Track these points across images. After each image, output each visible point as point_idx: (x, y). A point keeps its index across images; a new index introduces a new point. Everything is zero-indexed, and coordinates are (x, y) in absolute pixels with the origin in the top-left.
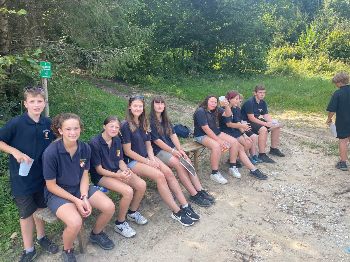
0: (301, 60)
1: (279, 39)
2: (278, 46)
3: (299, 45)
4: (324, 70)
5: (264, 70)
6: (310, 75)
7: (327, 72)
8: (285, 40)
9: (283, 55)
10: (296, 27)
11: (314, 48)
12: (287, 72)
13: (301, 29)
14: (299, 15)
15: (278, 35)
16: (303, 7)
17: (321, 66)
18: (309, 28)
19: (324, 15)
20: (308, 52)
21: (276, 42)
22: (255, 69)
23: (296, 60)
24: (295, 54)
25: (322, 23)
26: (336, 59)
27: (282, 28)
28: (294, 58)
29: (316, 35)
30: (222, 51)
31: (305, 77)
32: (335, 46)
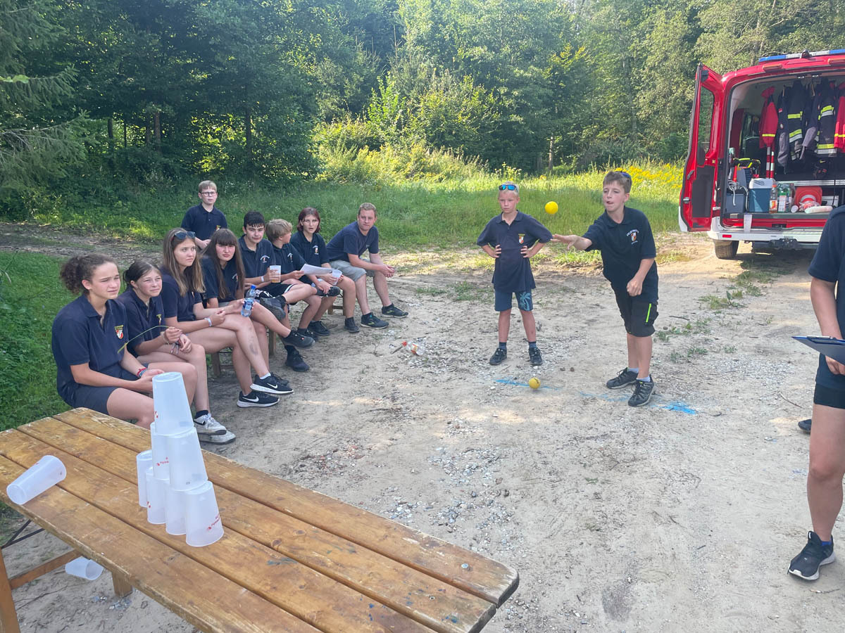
0: (379, 150)
1: (330, 106)
2: (328, 120)
3: (370, 120)
4: (423, 171)
5: (315, 172)
6: (401, 183)
7: (428, 174)
8: (341, 107)
9: (343, 139)
10: (358, 80)
11: (399, 127)
12: (360, 176)
13: (369, 87)
14: (361, 58)
15: (326, 97)
16: (366, 38)
17: (416, 162)
18: (386, 85)
19: (408, 60)
20: (389, 134)
21: (323, 111)
22: (294, 169)
23: (370, 150)
24: (366, 138)
25: (406, 75)
26: (439, 148)
27: (332, 82)
28: (366, 146)
29: (399, 100)
30: (214, 128)
31: (394, 185)
32: (435, 124)
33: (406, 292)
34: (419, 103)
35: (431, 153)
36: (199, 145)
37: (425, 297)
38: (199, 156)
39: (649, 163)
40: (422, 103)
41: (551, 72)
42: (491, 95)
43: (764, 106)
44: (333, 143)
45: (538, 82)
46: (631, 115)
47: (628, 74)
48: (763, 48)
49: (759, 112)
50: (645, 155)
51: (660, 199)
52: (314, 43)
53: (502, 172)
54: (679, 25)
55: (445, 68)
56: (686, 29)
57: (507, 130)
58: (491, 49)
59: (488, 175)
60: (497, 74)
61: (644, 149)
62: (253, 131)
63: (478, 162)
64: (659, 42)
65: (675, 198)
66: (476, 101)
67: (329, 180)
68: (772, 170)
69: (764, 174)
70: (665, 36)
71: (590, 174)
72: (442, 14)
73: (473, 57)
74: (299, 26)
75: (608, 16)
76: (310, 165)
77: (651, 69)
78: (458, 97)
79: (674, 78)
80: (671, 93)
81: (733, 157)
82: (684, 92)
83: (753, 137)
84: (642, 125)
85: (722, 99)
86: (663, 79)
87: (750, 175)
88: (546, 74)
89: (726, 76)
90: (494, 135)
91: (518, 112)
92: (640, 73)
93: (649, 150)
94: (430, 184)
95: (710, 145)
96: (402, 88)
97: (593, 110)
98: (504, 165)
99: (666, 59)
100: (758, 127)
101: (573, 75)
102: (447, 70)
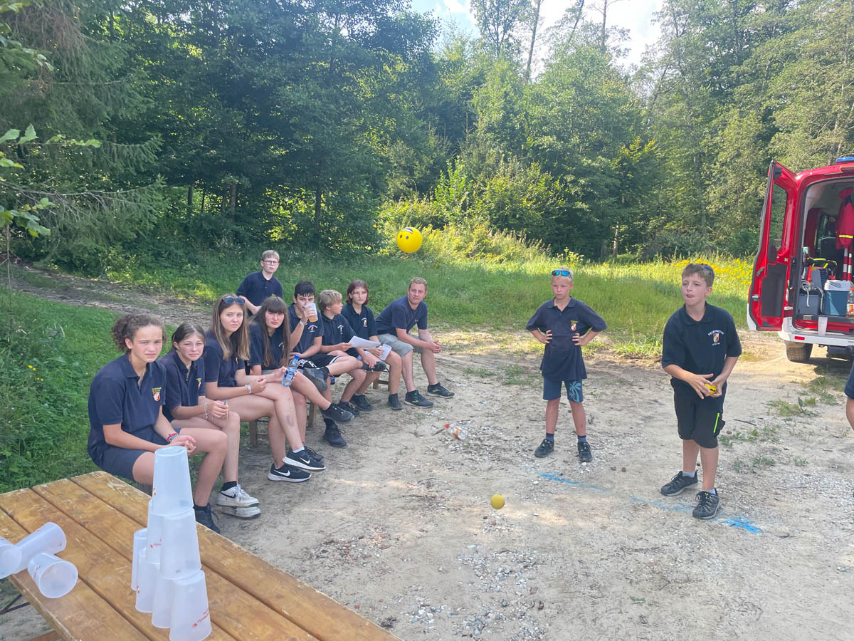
0: (442, 229)
1: (399, 185)
2: (396, 198)
3: (436, 200)
4: (485, 251)
5: (378, 247)
6: (461, 262)
7: (489, 255)
8: (409, 187)
9: (408, 217)
10: (428, 162)
11: (464, 208)
12: (421, 253)
13: (438, 169)
14: (432, 141)
15: (396, 177)
16: (439, 124)
17: (478, 242)
18: (454, 168)
19: (478, 145)
20: (453, 215)
21: (392, 189)
22: (359, 243)
23: (434, 228)
24: (431, 217)
25: (474, 160)
26: (502, 231)
27: (403, 163)
28: (430, 225)
29: (466, 183)
30: (287, 200)
31: (453, 264)
32: (499, 207)
33: (455, 371)
34: (485, 186)
35: (493, 235)
36: (271, 215)
37: (474, 378)
38: (270, 226)
39: (717, 257)
40: (488, 187)
41: (619, 163)
42: (558, 182)
43: (842, 205)
44: (398, 221)
45: (605, 171)
46: (700, 208)
47: (698, 169)
48: (841, 149)
49: (835, 212)
50: (713, 249)
51: (728, 293)
52: (388, 127)
53: (564, 257)
54: (753, 123)
55: (513, 155)
56: (760, 128)
57: (571, 216)
58: (559, 138)
59: (549, 259)
60: (565, 162)
61: (714, 243)
62: (323, 205)
63: (540, 245)
64: (732, 139)
65: (744, 295)
66: (541, 187)
67: (391, 255)
68: (849, 272)
69: (840, 276)
70: (738, 134)
71: (655, 264)
72: (513, 105)
73: (541, 146)
74: (375, 110)
75: (680, 113)
76: (373, 239)
77: (722, 165)
78: (524, 182)
79: (747, 175)
80: (743, 189)
81: (807, 256)
82: (756, 189)
83: (829, 237)
84: (711, 219)
85: (796, 197)
86: (735, 175)
87: (825, 276)
88: (614, 164)
89: (800, 175)
90: (558, 220)
91: (584, 200)
92: (711, 168)
93: (719, 244)
94: (490, 264)
95: (783, 242)
96: (470, 172)
97: (662, 201)
98: (566, 250)
99: (738, 155)
100: (835, 228)
101: (641, 166)
102: (516, 156)
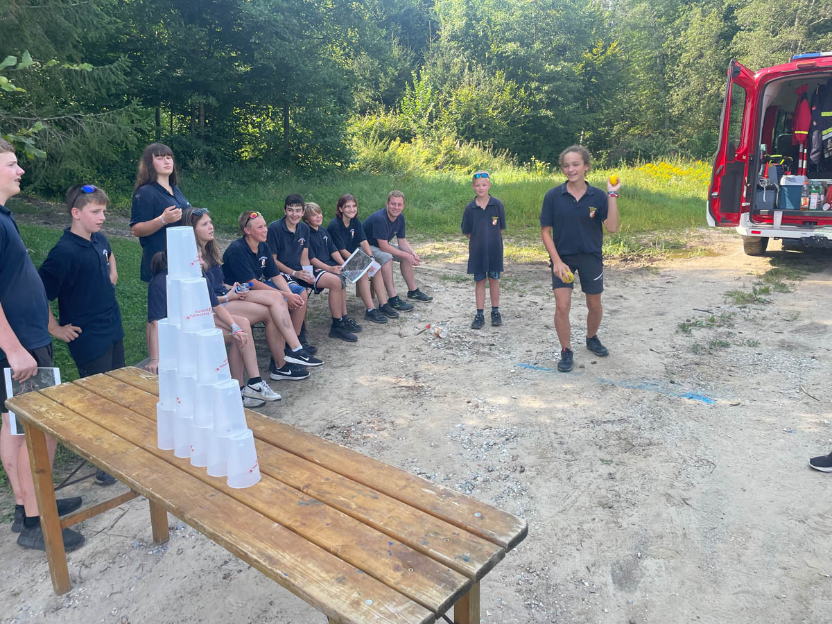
0: (410, 142)
2: (363, 113)
3: (402, 113)
4: (453, 163)
5: (347, 162)
6: (431, 174)
7: (457, 166)
8: (375, 100)
9: (376, 131)
10: (393, 74)
11: (431, 119)
12: (390, 167)
13: (403, 81)
14: (396, 52)
15: (361, 90)
16: (402, 33)
17: (446, 154)
18: (419, 79)
19: (442, 56)
20: (420, 127)
21: (358, 103)
22: (329, 159)
23: (402, 142)
24: (399, 131)
25: (439, 69)
26: (469, 142)
27: (368, 75)
28: (398, 138)
29: (432, 94)
30: (255, 119)
31: (423, 176)
32: (466, 117)
33: (432, 278)
34: (451, 97)
35: (460, 146)
36: (241, 134)
37: (450, 284)
38: (239, 145)
39: (680, 160)
40: (454, 97)
41: (583, 67)
42: (522, 90)
43: (798, 103)
44: (366, 135)
45: (570, 76)
46: (664, 112)
47: (661, 70)
48: (801, 47)
49: (792, 109)
50: (676, 152)
51: (689, 195)
52: (351, 38)
53: (531, 166)
54: (715, 22)
55: (477, 64)
56: (722, 26)
57: (536, 124)
58: (522, 45)
59: (516, 168)
60: (529, 69)
61: (676, 146)
62: (291, 121)
63: (507, 155)
64: (694, 39)
65: (704, 195)
66: (507, 96)
67: (361, 170)
68: (804, 167)
69: (796, 171)
70: (701, 33)
71: (620, 169)
72: (476, 10)
73: (505, 53)
74: (338, 22)
75: (643, 13)
76: (344, 155)
77: (685, 67)
78: (489, 91)
79: (709, 76)
80: (706, 90)
81: (764, 153)
82: (718, 89)
83: (786, 134)
84: (675, 122)
85: (754, 95)
86: (697, 76)
87: (781, 172)
88: (578, 69)
89: (758, 73)
90: (524, 129)
91: (549, 107)
92: (674, 70)
93: (682, 147)
94: (460, 176)
95: (742, 139)
96: (435, 82)
97: (626, 105)
98: (533, 159)
99: (701, 56)
100: (792, 125)
101: (605, 71)
102: (480, 65)
